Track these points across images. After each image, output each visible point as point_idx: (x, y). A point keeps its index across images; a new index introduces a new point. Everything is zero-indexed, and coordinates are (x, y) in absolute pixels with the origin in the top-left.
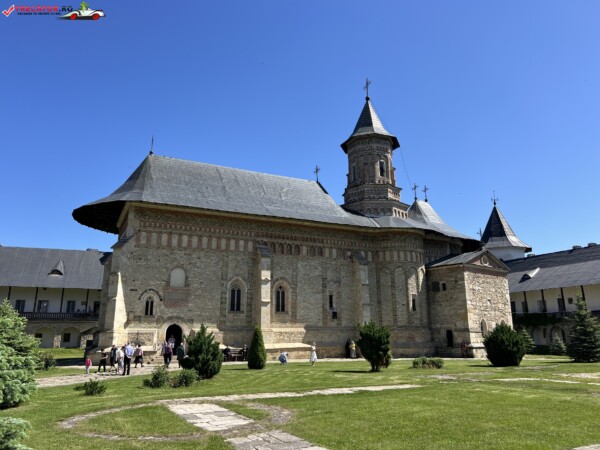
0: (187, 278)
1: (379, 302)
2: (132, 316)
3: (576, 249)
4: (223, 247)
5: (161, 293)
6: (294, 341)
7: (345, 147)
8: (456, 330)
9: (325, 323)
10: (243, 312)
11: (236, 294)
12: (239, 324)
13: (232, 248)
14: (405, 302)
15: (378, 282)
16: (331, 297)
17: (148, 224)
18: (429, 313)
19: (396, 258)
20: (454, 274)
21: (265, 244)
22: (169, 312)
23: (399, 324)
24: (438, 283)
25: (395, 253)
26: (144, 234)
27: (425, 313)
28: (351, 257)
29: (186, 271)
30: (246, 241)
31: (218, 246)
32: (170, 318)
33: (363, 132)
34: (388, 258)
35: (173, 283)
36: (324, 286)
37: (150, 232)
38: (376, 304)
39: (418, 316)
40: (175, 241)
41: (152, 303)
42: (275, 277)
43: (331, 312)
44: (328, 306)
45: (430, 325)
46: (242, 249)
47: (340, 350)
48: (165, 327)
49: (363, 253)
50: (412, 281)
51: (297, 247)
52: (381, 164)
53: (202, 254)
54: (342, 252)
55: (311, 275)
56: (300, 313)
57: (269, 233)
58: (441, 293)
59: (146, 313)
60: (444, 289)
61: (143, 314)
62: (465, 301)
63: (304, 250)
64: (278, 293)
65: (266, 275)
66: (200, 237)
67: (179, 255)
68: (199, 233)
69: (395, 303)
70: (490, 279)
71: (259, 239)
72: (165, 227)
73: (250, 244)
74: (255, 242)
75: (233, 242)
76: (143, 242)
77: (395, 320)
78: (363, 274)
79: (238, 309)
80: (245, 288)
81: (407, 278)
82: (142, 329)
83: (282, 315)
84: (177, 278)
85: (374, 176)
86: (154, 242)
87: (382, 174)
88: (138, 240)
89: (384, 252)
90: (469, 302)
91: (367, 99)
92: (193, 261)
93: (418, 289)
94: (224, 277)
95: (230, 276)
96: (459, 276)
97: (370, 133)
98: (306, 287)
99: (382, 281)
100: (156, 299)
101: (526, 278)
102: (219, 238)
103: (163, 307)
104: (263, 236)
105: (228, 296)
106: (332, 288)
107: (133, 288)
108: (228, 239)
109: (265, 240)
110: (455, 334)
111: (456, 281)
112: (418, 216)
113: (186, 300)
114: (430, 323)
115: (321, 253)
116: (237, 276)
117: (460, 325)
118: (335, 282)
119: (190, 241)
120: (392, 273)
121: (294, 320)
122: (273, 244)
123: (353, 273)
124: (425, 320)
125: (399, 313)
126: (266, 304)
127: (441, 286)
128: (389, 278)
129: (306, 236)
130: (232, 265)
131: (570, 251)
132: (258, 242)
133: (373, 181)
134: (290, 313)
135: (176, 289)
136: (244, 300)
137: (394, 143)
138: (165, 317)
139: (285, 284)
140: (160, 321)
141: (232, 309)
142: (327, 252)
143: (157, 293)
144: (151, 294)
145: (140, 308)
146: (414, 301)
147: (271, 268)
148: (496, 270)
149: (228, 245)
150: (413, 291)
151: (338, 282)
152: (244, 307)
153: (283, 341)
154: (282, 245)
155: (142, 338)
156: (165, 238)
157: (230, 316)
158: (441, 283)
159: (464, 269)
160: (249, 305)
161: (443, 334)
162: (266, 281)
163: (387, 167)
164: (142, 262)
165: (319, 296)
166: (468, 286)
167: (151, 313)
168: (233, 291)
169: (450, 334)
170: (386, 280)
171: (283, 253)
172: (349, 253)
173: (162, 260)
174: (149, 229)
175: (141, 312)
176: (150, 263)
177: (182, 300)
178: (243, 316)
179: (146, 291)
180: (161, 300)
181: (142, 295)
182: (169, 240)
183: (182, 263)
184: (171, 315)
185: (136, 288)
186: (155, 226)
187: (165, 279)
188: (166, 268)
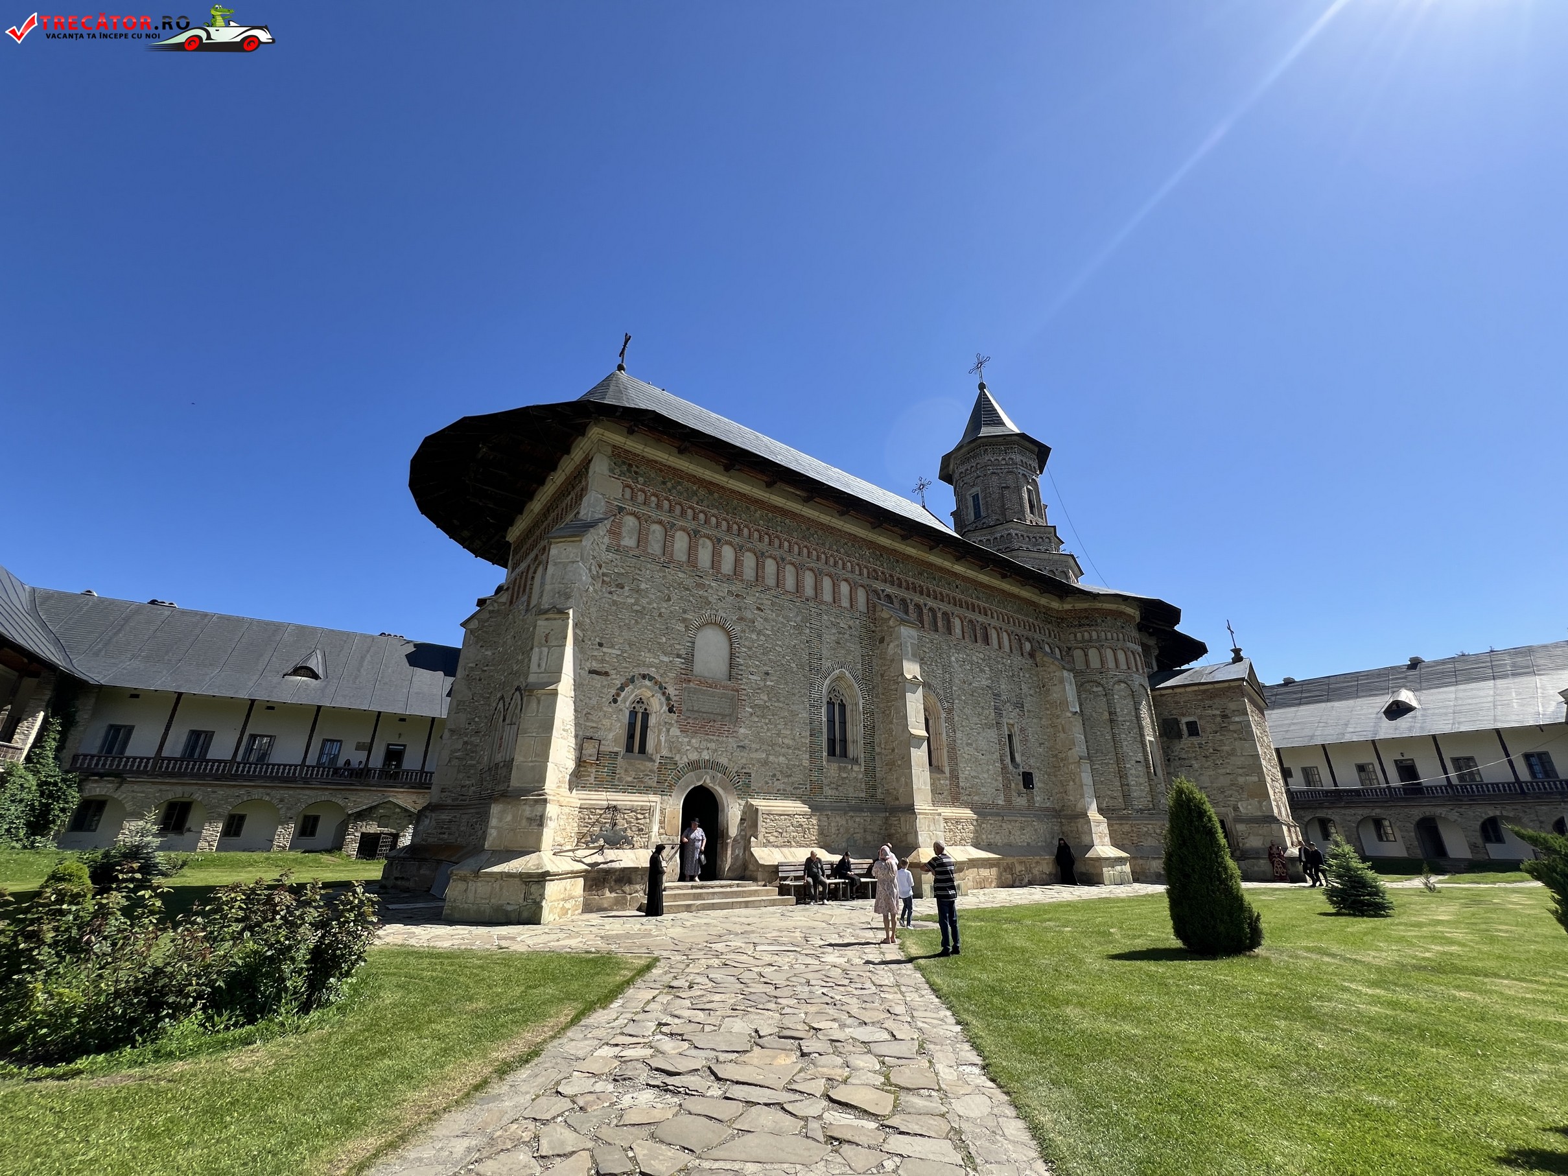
0: (732, 656)
2: (590, 750)
4: (809, 590)
5: (671, 691)
8: (1239, 820)
9: (1008, 800)
10: (855, 761)
11: (838, 710)
12: (851, 792)
13: (827, 596)
14: (1140, 757)
16: (1010, 736)
17: (641, 497)
19: (1111, 664)
20: (1218, 702)
21: (890, 599)
22: (693, 749)
23: (1138, 804)
24: (1177, 722)
26: (630, 521)
27: (1166, 783)
28: (1032, 655)
29: (728, 633)
30: (853, 587)
31: (799, 586)
32: (694, 766)
34: (1095, 664)
35: (698, 668)
36: (998, 712)
37: (648, 520)
40: (704, 555)
41: (646, 715)
43: (1015, 772)
44: (1008, 760)
46: (845, 603)
47: (1046, 864)
48: (680, 789)
50: (1144, 713)
51: (946, 617)
52: (1029, 491)
53: (765, 600)
54: (1017, 642)
55: (976, 684)
58: (1187, 741)
59: (629, 748)
60: (1195, 733)
61: (620, 749)
63: (958, 626)
65: (911, 670)
66: (760, 557)
67: (716, 590)
68: (758, 547)
69: (1120, 759)
70: (1259, 717)
71: (878, 586)
72: (683, 513)
73: (861, 595)
74: (869, 590)
75: (827, 583)
76: (629, 541)
77: (1126, 796)
78: (1069, 691)
79: (844, 752)
80: (857, 700)
82: (624, 795)
84: (711, 651)
85: (1023, 512)
86: (654, 547)
87: (1033, 511)
88: (615, 533)
89: (1085, 649)
90: (1262, 760)
91: (982, 387)
92: (748, 615)
93: (1153, 730)
94: (814, 669)
95: (827, 664)
96: (1232, 706)
97: (999, 432)
98: (967, 710)
100: (657, 705)
102: (799, 568)
103: (674, 731)
104: (885, 580)
105: (822, 715)
106: (1011, 716)
107: (595, 665)
108: (818, 575)
109: (889, 590)
110: (1239, 828)
111: (1225, 717)
113: (732, 717)
115: (986, 640)
116: (840, 665)
117: (1247, 808)
118: (1015, 705)
119: (737, 562)
120: (1109, 694)
121: (955, 790)
122: (903, 601)
123: (1042, 688)
127: (1184, 728)
128: (1103, 703)
129: (958, 595)
130: (829, 637)
132: (875, 591)
133: (1020, 520)
134: (947, 770)
135: (703, 681)
136: (856, 731)
138: (680, 762)
139: (931, 700)
140: (669, 771)
141: (832, 752)
142: (993, 635)
143: (663, 690)
144: (645, 690)
145: (614, 730)
146: (1153, 755)
147: (916, 654)
148: (1260, 700)
149: (818, 589)
150: (1147, 733)
151: (1020, 706)
152: (856, 749)
154: (919, 607)
155: (620, 821)
156: (681, 541)
158: (1184, 720)
159: (1241, 692)
160: (870, 744)
162: (914, 684)
163: (1038, 500)
164: (626, 597)
165: (992, 734)
166: (1253, 727)
167: (643, 749)
168: (830, 704)
170: (1096, 708)
171: (924, 624)
172: (1027, 646)
173: (674, 597)
174: (643, 510)
175: (615, 740)
176: (644, 601)
177: (724, 716)
178: (858, 771)
179: (632, 680)
180: (671, 710)
181: (622, 689)
182: (692, 550)
183: (721, 613)
184: (694, 756)
185: (607, 667)
186: (659, 506)
187: (683, 652)
188: (684, 620)
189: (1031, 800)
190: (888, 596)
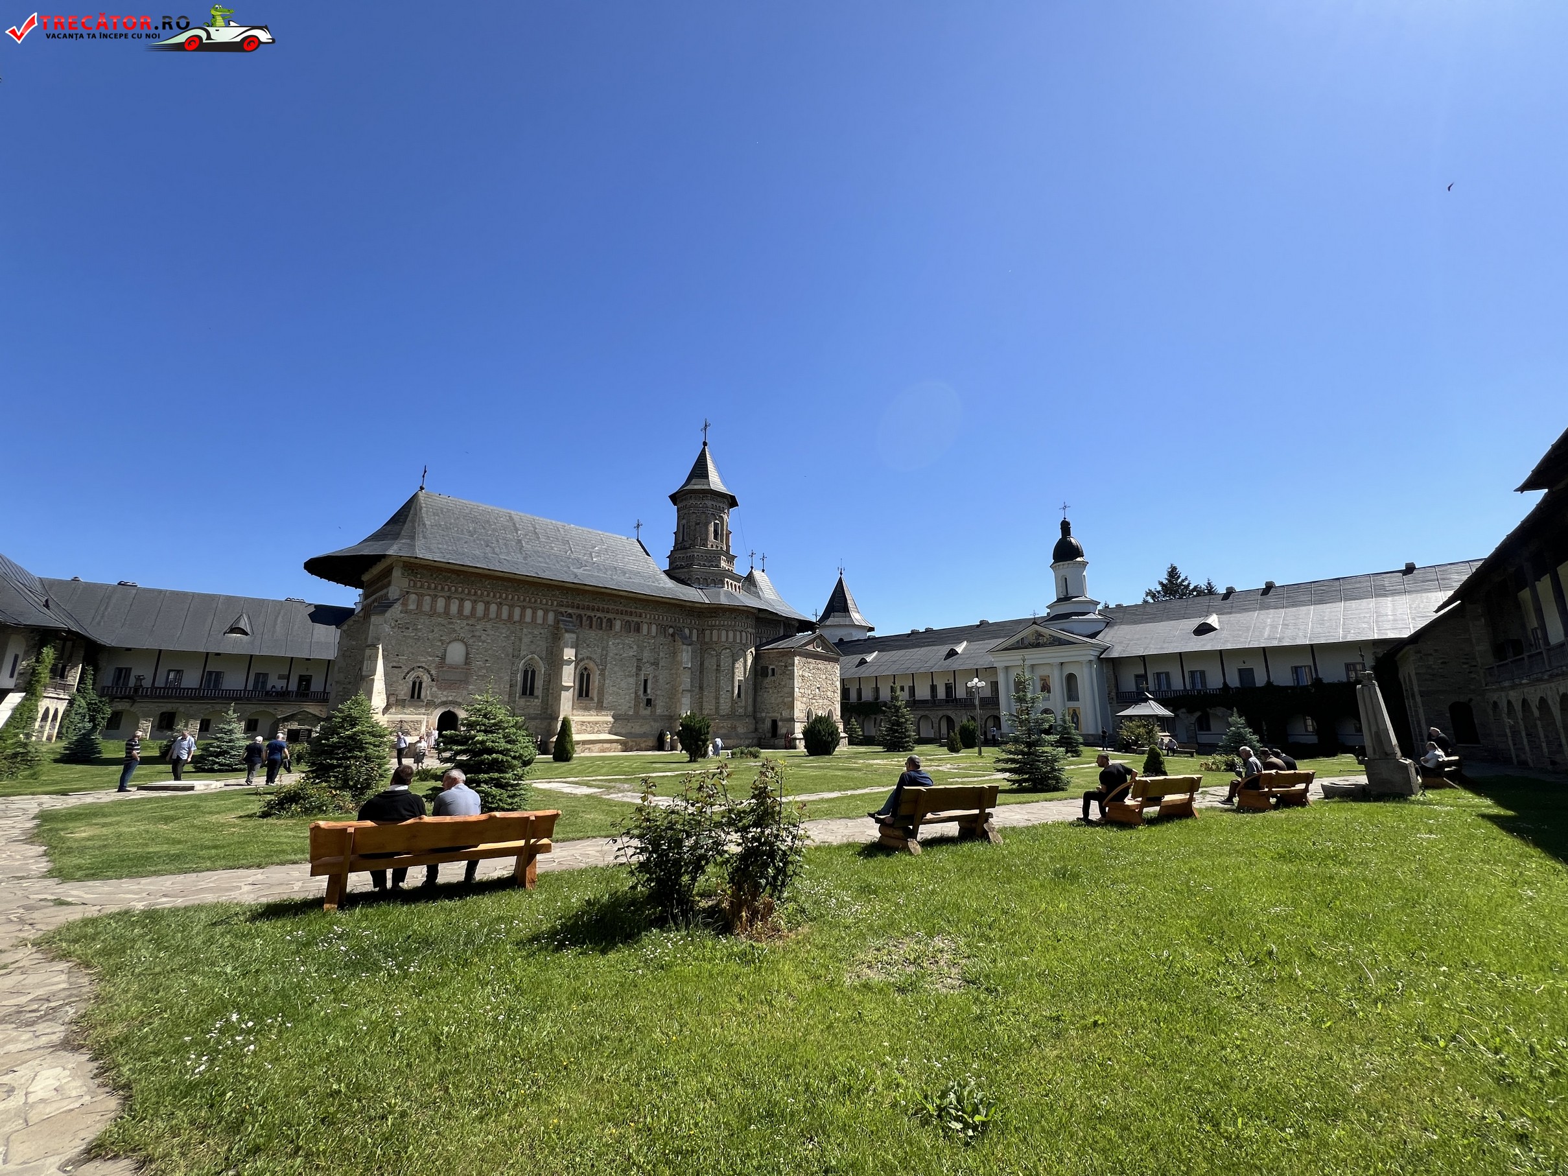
0: (467, 654)
1: (701, 688)
2: (392, 699)
3: (914, 633)
4: (516, 617)
5: (433, 672)
6: (599, 732)
7: (674, 498)
8: (781, 720)
9: (636, 712)
10: (537, 697)
11: (529, 676)
12: (532, 711)
13: (528, 619)
14: (730, 688)
15: (702, 664)
16: (646, 681)
17: (419, 584)
18: (755, 701)
19: (723, 639)
20: (785, 658)
21: (570, 616)
22: (443, 696)
23: (722, 713)
24: (767, 668)
25: (724, 633)
26: (413, 597)
27: (750, 701)
28: (673, 635)
29: (466, 644)
30: (546, 612)
31: (510, 616)
32: (444, 703)
33: (697, 485)
34: (715, 639)
35: (448, 660)
36: (639, 668)
37: (422, 595)
38: (697, 690)
39: (743, 703)
40: (454, 608)
41: (421, 683)
42: (580, 657)
43: (645, 698)
44: (641, 692)
45: (755, 716)
46: (540, 621)
47: (652, 742)
48: (438, 713)
49: (687, 631)
50: (739, 665)
51: (610, 621)
52: (716, 525)
53: (489, 626)
54: (663, 629)
55: (625, 655)
56: (608, 699)
57: (576, 602)
58: (770, 679)
59: (412, 696)
60: (773, 674)
61: (408, 698)
62: (793, 688)
63: (618, 625)
64: (582, 675)
65: (569, 653)
66: (487, 604)
67: (459, 624)
68: (487, 599)
69: (718, 690)
70: (822, 665)
71: (563, 610)
72: (443, 589)
73: (551, 616)
74: (557, 613)
75: (529, 612)
76: (412, 607)
77: (717, 708)
78: (686, 656)
79: (532, 693)
80: (541, 669)
81: (734, 661)
82: (408, 715)
83: (586, 702)
84: (456, 653)
85: (706, 539)
86: (426, 607)
87: (716, 538)
88: (405, 604)
89: (711, 631)
90: (796, 690)
91: (705, 444)
92: (477, 634)
93: (745, 673)
94: (516, 656)
95: (523, 653)
96: (789, 661)
97: (706, 487)
98: (616, 669)
99: (706, 664)
100: (426, 679)
101: (863, 662)
102: (511, 607)
103: (434, 689)
104: (568, 606)
105: (520, 677)
106: (648, 670)
107: (395, 664)
108: (523, 608)
109: (570, 611)
110: (780, 724)
111: (786, 666)
112: (753, 589)
113: (465, 681)
114: (755, 712)
115: (638, 629)
116: (532, 653)
117: (785, 714)
118: (652, 664)
119: (474, 609)
120: (718, 655)
121: (600, 707)
122: (580, 617)
123: (674, 654)
124: (750, 709)
125: (722, 701)
126: (567, 688)
127: (770, 671)
128: (714, 660)
129: (621, 608)
130: (526, 640)
131: (909, 635)
132: (561, 613)
133: (705, 545)
134: (596, 699)
135: (451, 667)
136: (539, 683)
137: (732, 502)
138: (438, 701)
139: (591, 665)
140: (431, 704)
141: (524, 693)
142: (645, 628)
143: (429, 672)
144: (420, 672)
145: (404, 690)
146: (739, 686)
147: (576, 646)
148: (830, 654)
149: (522, 615)
150: (739, 675)
151: (655, 664)
152: (538, 691)
153: (585, 731)
154: (590, 618)
155: (406, 726)
156: (441, 603)
157: (522, 702)
158: (771, 667)
159: (795, 654)
160: (546, 689)
161: (768, 724)
162: (569, 662)
163: (722, 530)
164: (410, 633)
165: (632, 680)
166: (797, 672)
167: (419, 697)
168: (526, 672)
169: (774, 723)
170: (710, 663)
171: (591, 627)
172: (671, 631)
173: (436, 630)
174: (420, 591)
175: (405, 695)
176: (420, 634)
177: (461, 681)
178: (537, 702)
179: (413, 669)
180: (433, 680)
181: (408, 673)
182: (447, 607)
183: (462, 635)
184: (445, 699)
185: (401, 665)
186: (429, 588)
187: (440, 655)
188: (441, 640)
189: (653, 712)
190: (570, 614)
